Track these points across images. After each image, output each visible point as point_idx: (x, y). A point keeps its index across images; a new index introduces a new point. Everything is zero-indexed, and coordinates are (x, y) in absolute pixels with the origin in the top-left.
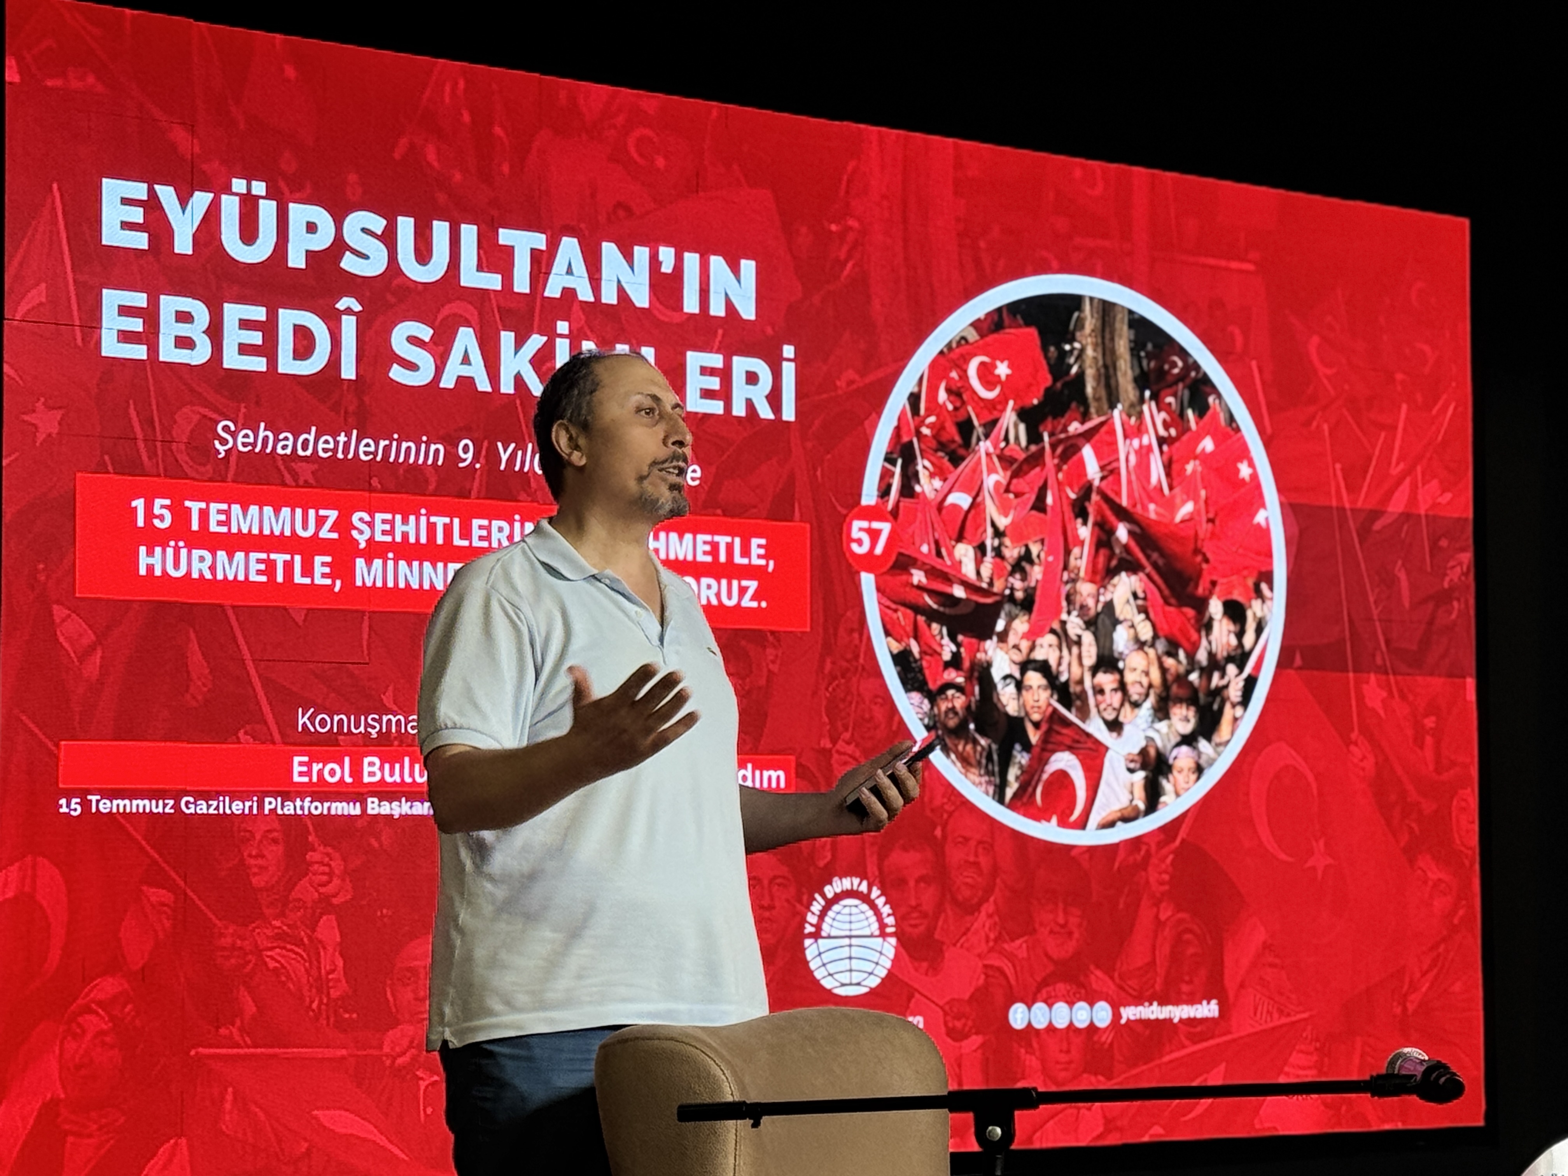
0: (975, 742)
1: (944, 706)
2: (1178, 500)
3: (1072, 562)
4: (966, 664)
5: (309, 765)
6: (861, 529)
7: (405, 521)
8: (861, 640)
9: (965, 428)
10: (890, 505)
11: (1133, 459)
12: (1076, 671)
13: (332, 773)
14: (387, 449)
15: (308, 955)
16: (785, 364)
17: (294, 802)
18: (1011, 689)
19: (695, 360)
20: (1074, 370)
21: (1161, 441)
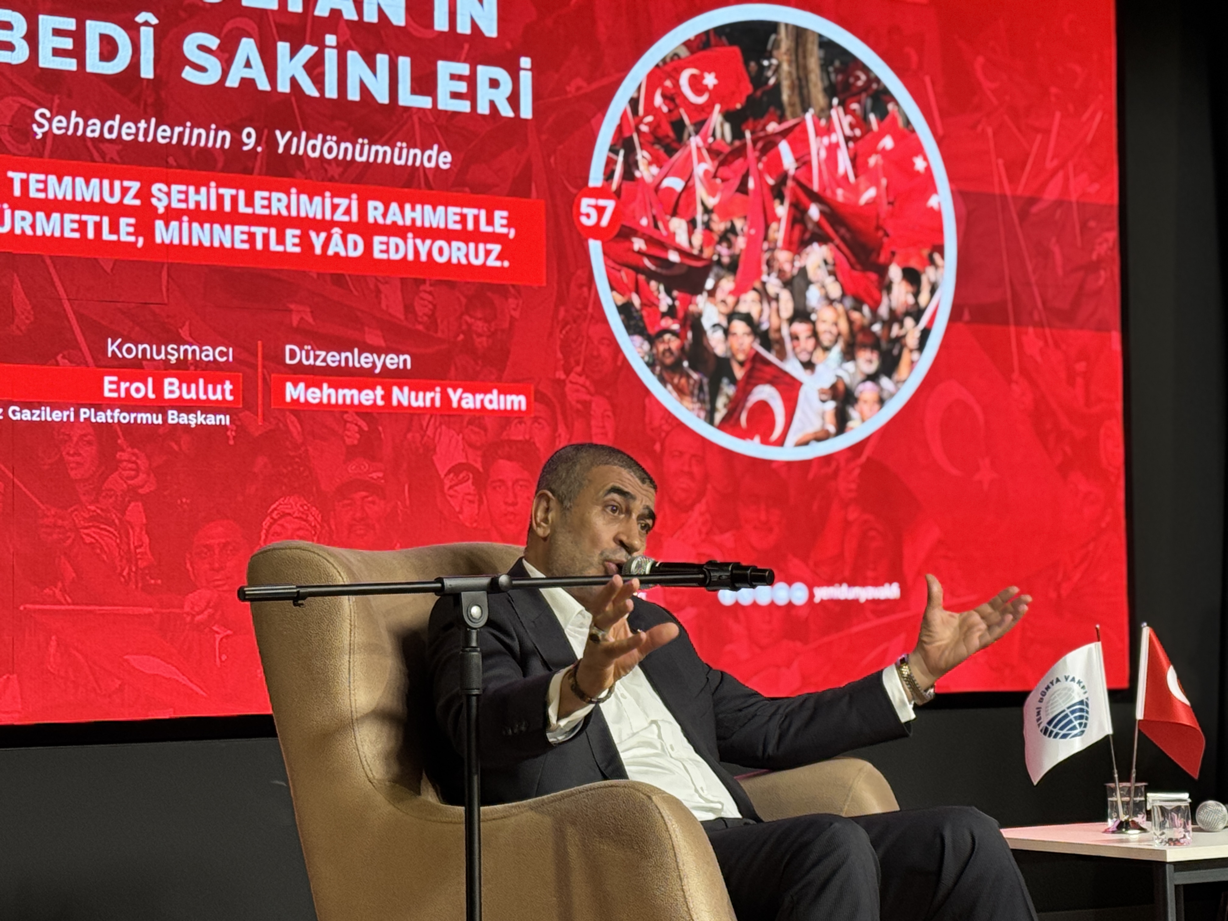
0: (689, 377)
1: (661, 347)
2: (862, 187)
3: (772, 234)
4: (681, 314)
5: (118, 383)
6: (589, 206)
7: (197, 192)
8: (589, 294)
9: (679, 126)
10: (614, 186)
11: (823, 154)
12: (775, 321)
13: (138, 390)
14: (181, 135)
15: (119, 533)
16: (522, 73)
17: (105, 412)
18: (720, 334)
19: (444, 68)
20: (772, 81)
21: (847, 139)
